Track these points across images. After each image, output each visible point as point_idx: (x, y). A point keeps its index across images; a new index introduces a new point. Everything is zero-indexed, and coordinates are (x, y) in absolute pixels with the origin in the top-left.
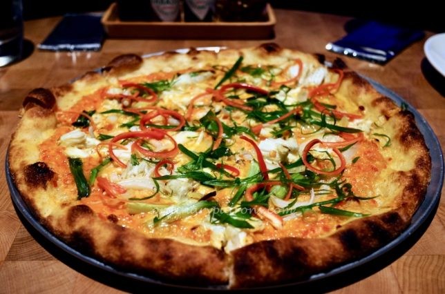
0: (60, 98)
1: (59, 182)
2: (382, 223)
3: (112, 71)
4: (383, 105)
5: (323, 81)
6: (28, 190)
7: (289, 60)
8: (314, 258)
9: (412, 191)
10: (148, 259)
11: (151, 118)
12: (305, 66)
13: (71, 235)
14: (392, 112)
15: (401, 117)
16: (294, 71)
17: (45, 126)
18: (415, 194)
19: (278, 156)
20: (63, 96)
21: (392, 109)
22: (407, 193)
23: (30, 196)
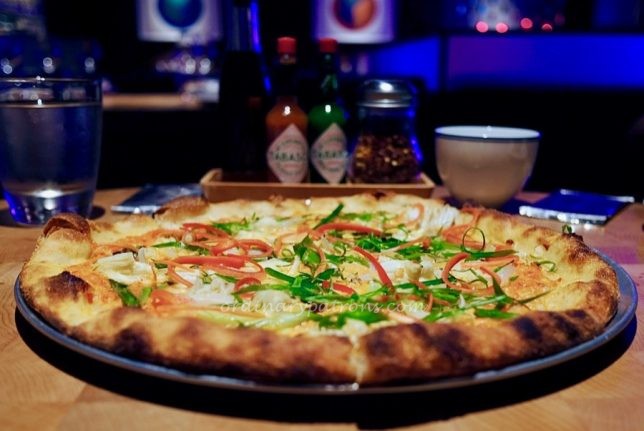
0: (95, 232)
1: (95, 299)
2: (566, 316)
3: (167, 213)
4: (538, 234)
5: (453, 224)
6: (50, 302)
7: (405, 206)
8: (479, 344)
9: (599, 295)
10: (235, 349)
11: (225, 250)
12: (426, 209)
13: (116, 336)
14: (550, 239)
15: (565, 239)
16: (413, 214)
17: (74, 252)
18: (603, 298)
19: (406, 275)
20: (99, 232)
21: (552, 235)
22: (592, 298)
23: (52, 309)
